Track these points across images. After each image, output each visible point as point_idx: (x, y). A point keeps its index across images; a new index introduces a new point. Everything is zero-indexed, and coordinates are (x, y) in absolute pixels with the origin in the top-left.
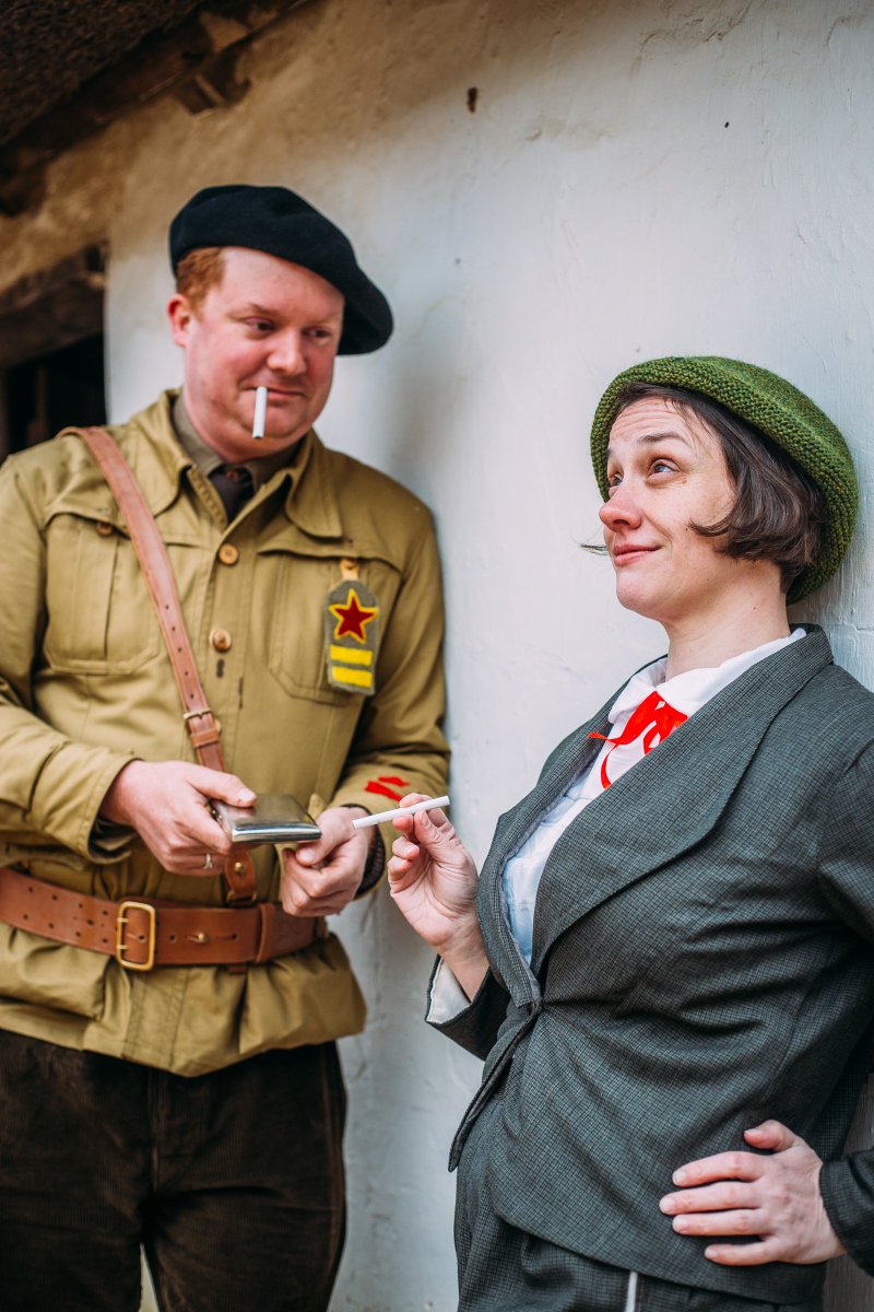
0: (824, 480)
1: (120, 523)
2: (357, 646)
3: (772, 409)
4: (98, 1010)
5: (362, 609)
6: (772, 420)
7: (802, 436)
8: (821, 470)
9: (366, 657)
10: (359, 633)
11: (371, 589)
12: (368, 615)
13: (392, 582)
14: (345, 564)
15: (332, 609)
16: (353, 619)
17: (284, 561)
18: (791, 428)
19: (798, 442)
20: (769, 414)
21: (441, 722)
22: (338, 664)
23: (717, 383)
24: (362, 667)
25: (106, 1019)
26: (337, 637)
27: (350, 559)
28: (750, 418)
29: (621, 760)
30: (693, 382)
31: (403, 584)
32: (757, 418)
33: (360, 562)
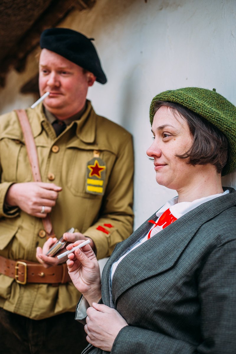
0: (227, 131)
1: (23, 140)
2: (97, 179)
3: (203, 107)
4: (8, 296)
5: (100, 167)
6: (204, 111)
7: (215, 116)
8: (225, 128)
9: (101, 183)
10: (98, 174)
11: (104, 160)
12: (101, 169)
13: (113, 158)
14: (95, 152)
15: (89, 167)
16: (96, 170)
17: (75, 151)
18: (211, 113)
19: (214, 118)
20: (202, 109)
21: (131, 205)
22: (90, 185)
23: (182, 100)
24: (99, 186)
25: (11, 300)
26: (90, 176)
27: (97, 150)
28: (196, 111)
29: (156, 230)
30: (174, 100)
31: (117, 158)
32: (198, 111)
33: (100, 151)
